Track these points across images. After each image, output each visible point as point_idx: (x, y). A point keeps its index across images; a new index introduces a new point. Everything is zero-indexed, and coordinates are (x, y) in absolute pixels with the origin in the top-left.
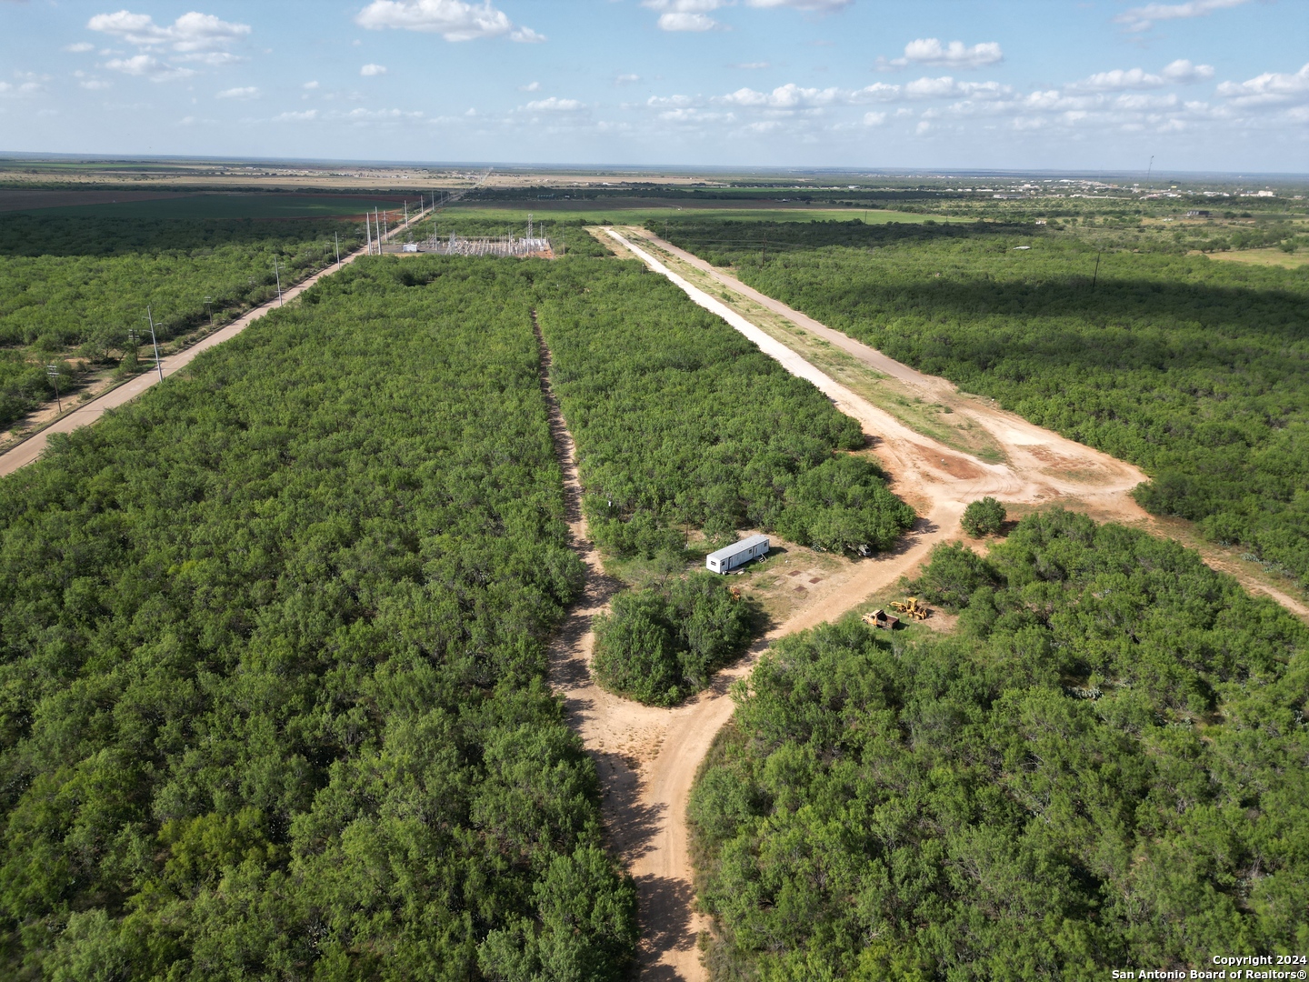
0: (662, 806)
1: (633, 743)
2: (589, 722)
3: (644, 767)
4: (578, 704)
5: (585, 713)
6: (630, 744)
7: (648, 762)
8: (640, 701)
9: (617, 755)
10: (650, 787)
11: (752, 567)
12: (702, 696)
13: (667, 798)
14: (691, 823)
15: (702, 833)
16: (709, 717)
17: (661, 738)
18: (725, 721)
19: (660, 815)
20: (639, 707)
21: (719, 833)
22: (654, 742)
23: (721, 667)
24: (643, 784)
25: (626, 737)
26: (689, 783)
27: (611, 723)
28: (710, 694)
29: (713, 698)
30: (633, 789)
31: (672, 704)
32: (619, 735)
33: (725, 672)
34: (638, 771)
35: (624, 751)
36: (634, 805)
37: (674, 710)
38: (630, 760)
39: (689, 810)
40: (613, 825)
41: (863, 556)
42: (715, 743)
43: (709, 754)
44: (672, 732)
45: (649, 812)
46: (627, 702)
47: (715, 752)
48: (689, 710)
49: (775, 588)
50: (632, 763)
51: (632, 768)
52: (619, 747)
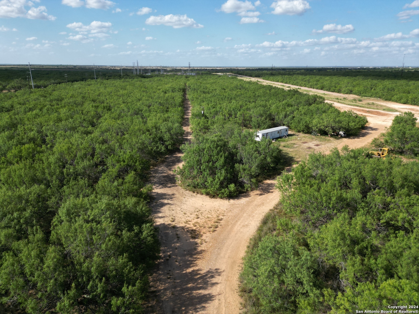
0: (217, 272)
1: (199, 220)
2: (168, 206)
3: (204, 237)
4: (163, 196)
5: (166, 201)
6: (196, 220)
7: (208, 234)
8: (208, 194)
9: (183, 228)
10: (206, 255)
11: (279, 139)
12: (253, 194)
13: (222, 265)
14: (245, 291)
15: (256, 304)
16: (259, 206)
17: (221, 217)
18: (272, 208)
19: (214, 280)
20: (207, 199)
21: (276, 305)
22: (216, 220)
23: (266, 179)
24: (202, 252)
25: (193, 216)
26: (242, 252)
27: (184, 207)
28: (258, 192)
29: (261, 195)
30: (191, 255)
31: (231, 196)
32: (188, 214)
33: (268, 182)
34: (198, 241)
35: (191, 226)
36: (190, 270)
37: (232, 201)
38: (193, 231)
39: (242, 278)
40: (165, 289)
41: (342, 137)
42: (265, 222)
43: (260, 229)
44: (230, 214)
45: (204, 277)
46: (199, 195)
47: (265, 229)
48: (243, 201)
49: (294, 148)
50: (194, 234)
51: (194, 238)
52: (186, 222)
